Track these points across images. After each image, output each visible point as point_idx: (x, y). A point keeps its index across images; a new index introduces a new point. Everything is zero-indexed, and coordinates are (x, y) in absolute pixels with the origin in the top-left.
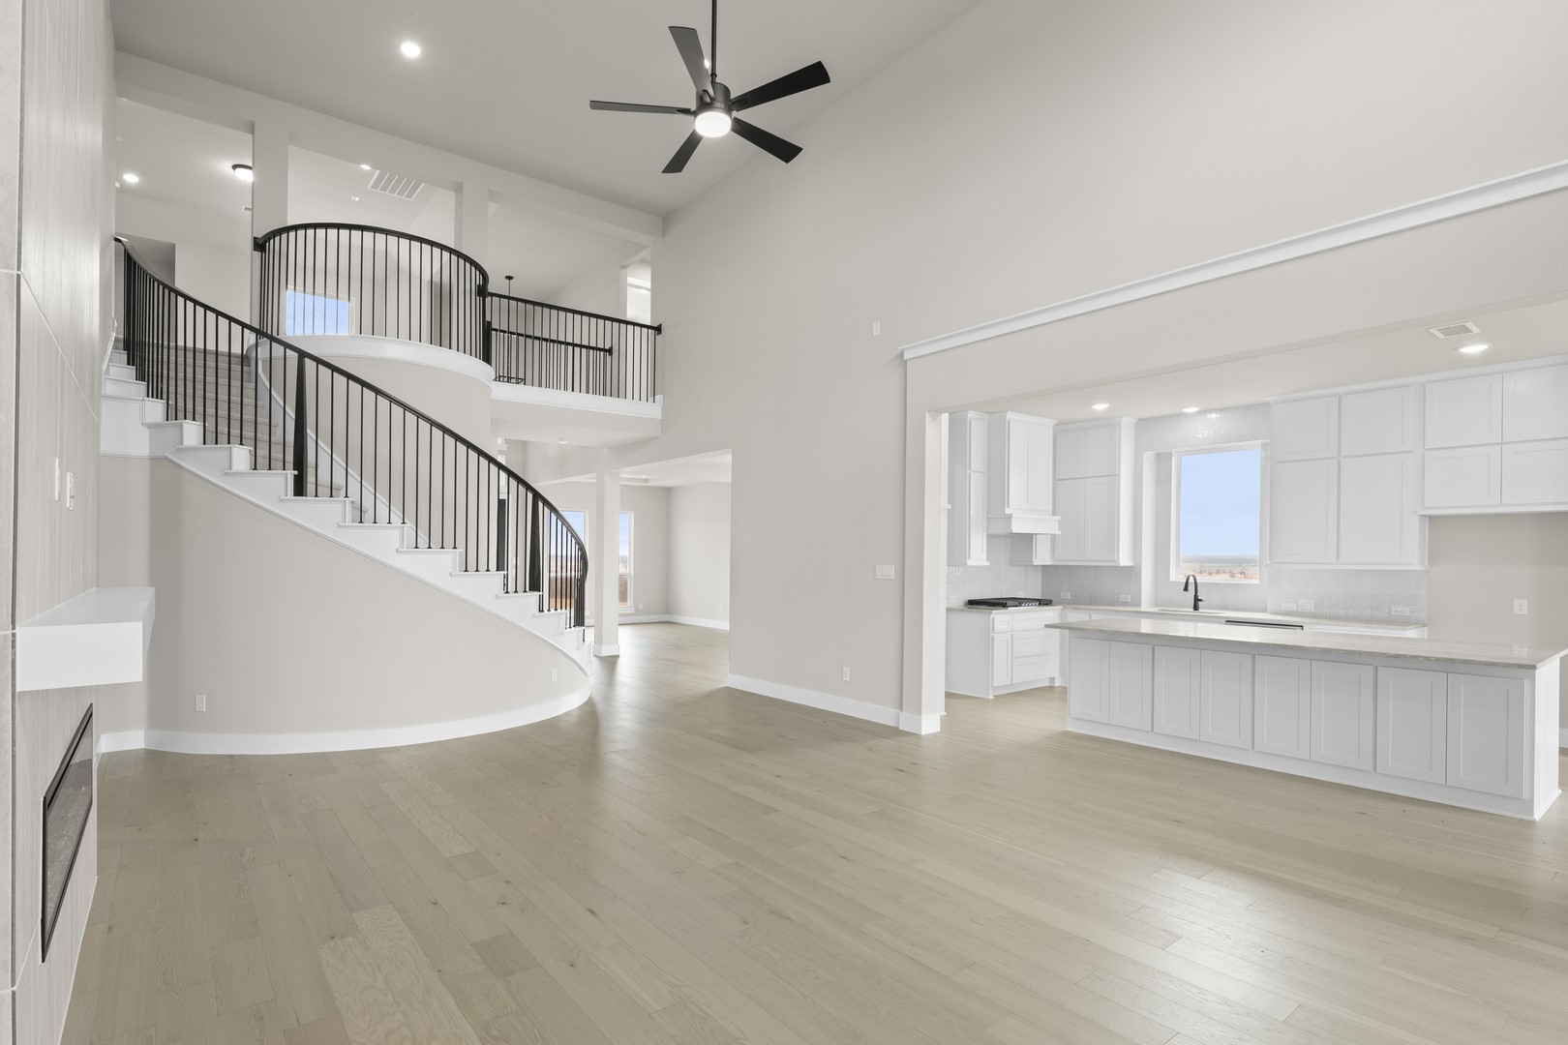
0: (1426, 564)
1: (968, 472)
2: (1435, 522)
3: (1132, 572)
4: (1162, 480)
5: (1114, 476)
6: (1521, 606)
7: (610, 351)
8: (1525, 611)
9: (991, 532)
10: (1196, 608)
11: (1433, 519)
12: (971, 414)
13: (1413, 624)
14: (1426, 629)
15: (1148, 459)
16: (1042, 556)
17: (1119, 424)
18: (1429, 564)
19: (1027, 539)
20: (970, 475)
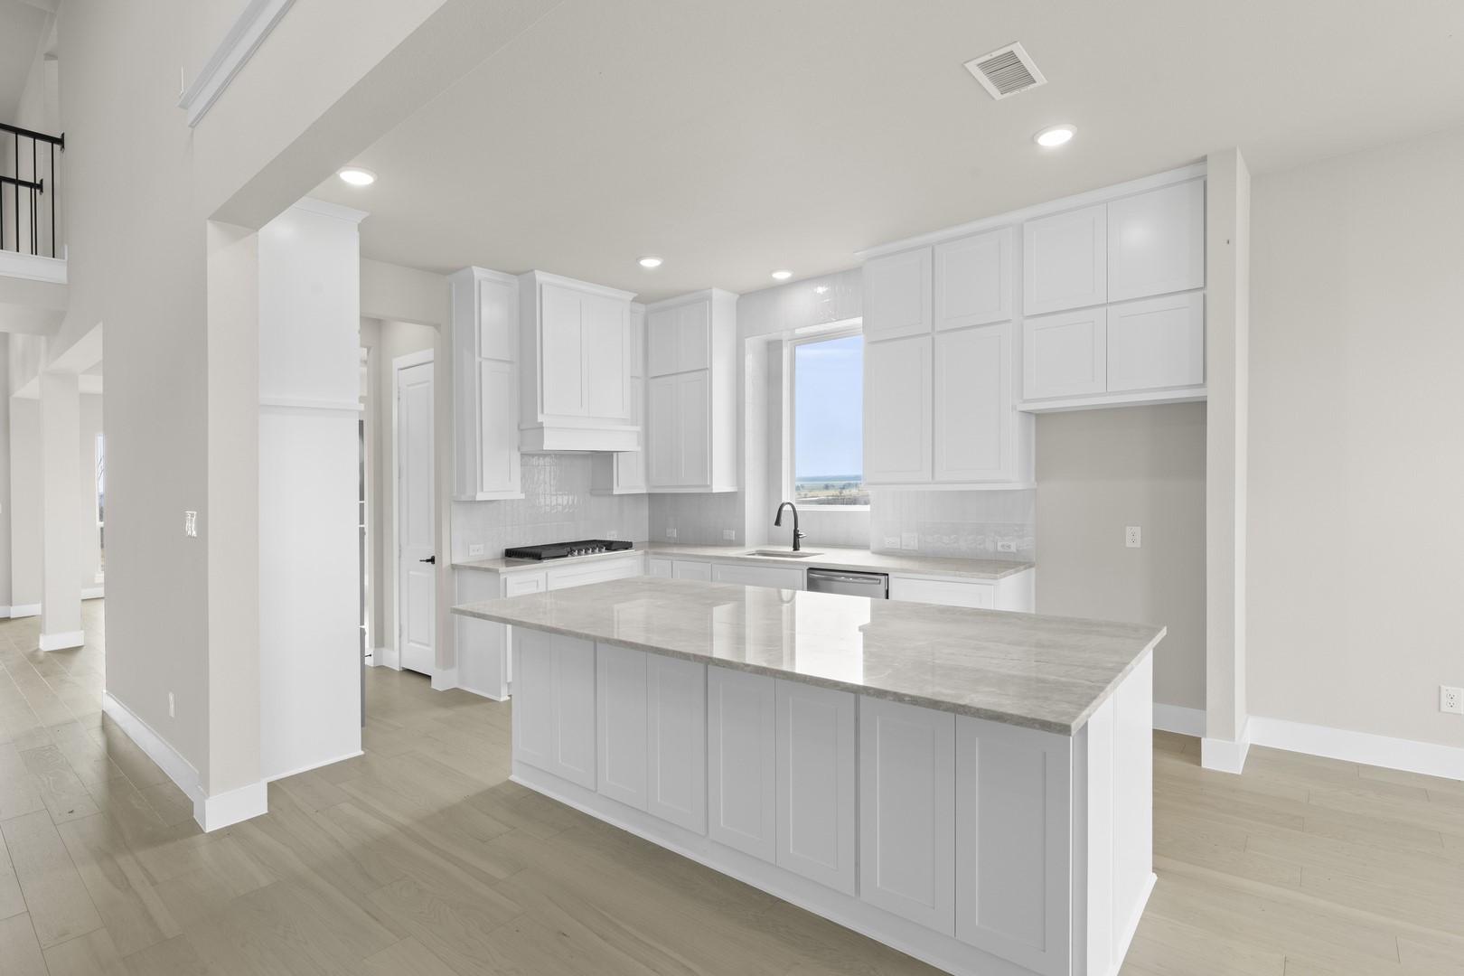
0: (1033, 479)
1: (477, 359)
2: (1042, 420)
3: (733, 500)
4: (772, 378)
5: (706, 370)
6: (1134, 537)
7: (40, 187)
8: (1138, 545)
9: (525, 449)
10: (796, 547)
11: (1040, 417)
12: (478, 272)
13: (1020, 564)
14: (1033, 570)
15: (753, 347)
16: (629, 480)
17: (710, 299)
18: (1036, 480)
19: (603, 460)
20: (480, 363)
